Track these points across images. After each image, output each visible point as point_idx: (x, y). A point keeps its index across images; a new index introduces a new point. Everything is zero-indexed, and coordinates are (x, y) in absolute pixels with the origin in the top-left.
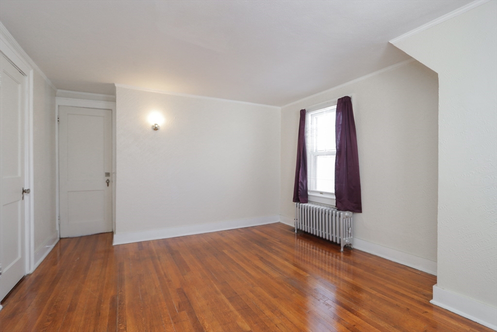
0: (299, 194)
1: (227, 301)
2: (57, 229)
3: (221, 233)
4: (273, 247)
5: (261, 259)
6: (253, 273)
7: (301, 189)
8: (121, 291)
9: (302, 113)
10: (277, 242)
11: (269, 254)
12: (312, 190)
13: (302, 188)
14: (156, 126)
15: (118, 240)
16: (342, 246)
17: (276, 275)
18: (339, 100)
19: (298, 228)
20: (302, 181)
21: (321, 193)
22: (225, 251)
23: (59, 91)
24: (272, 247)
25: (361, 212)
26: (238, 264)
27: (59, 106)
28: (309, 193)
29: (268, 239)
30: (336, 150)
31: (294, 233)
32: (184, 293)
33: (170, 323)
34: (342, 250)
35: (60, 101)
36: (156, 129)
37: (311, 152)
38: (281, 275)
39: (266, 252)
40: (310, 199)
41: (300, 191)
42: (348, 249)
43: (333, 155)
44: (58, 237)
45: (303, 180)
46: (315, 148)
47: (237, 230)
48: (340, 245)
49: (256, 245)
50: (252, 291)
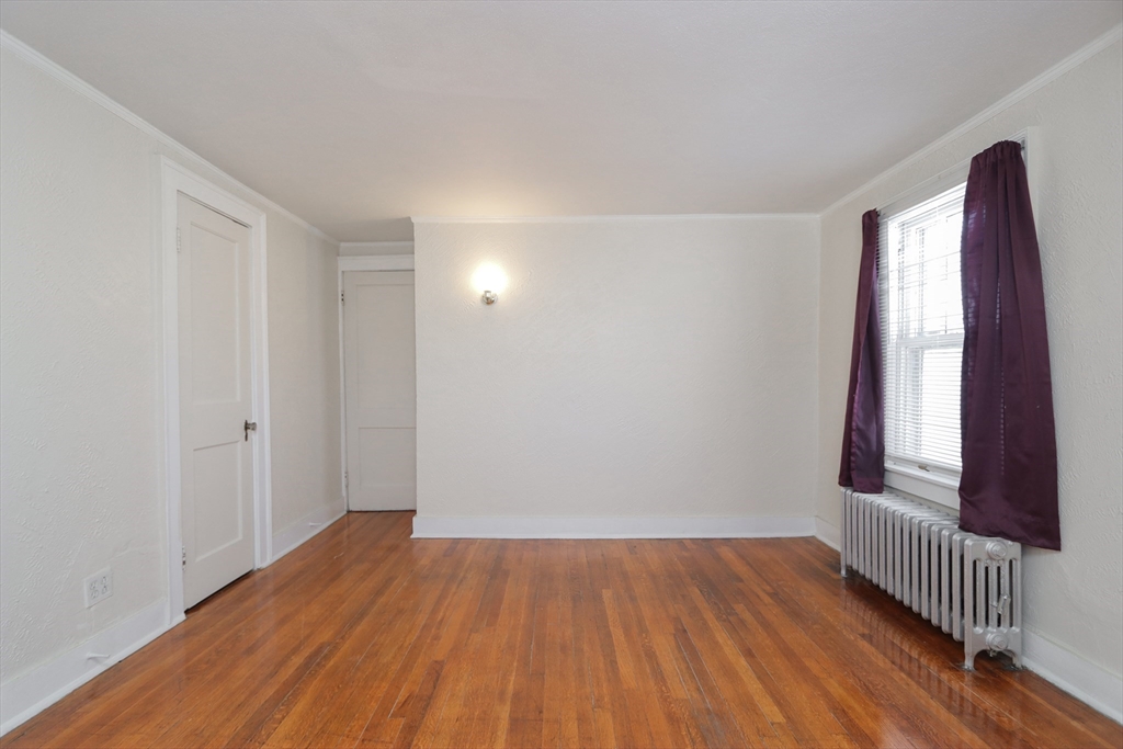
0: (852, 465)
1: (504, 724)
2: (344, 493)
3: (632, 545)
4: (740, 608)
5: (681, 633)
6: (626, 667)
7: (859, 448)
8: (342, 638)
9: (866, 218)
10: (762, 594)
11: (713, 623)
12: (900, 453)
13: (863, 446)
14: (488, 295)
15: (421, 529)
16: (970, 650)
17: (682, 689)
18: (976, 159)
19: (849, 563)
20: (861, 425)
21: (923, 467)
22: (607, 594)
23: (343, 244)
24: (735, 606)
25: (1057, 548)
26: (609, 635)
27: (343, 272)
28: (888, 464)
29: (741, 581)
30: (963, 331)
31: (835, 576)
32: (439, 675)
33: (354, 739)
34: (969, 663)
35: (345, 264)
36: (489, 301)
37: (900, 337)
38: (696, 695)
39: (709, 616)
40: (891, 480)
41: (854, 454)
42: (997, 667)
43: (954, 345)
44: (346, 508)
45: (867, 421)
46: (914, 326)
47: (680, 542)
48: (961, 644)
49: (695, 592)
50: (582, 719)
